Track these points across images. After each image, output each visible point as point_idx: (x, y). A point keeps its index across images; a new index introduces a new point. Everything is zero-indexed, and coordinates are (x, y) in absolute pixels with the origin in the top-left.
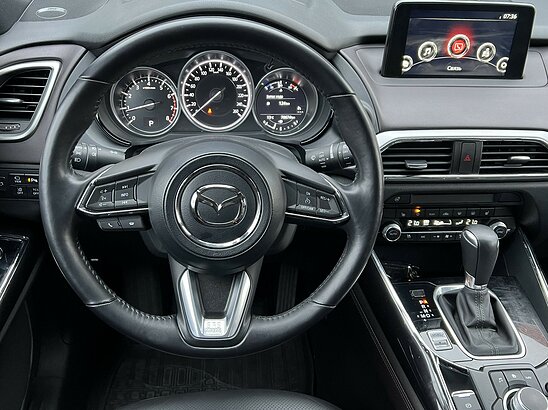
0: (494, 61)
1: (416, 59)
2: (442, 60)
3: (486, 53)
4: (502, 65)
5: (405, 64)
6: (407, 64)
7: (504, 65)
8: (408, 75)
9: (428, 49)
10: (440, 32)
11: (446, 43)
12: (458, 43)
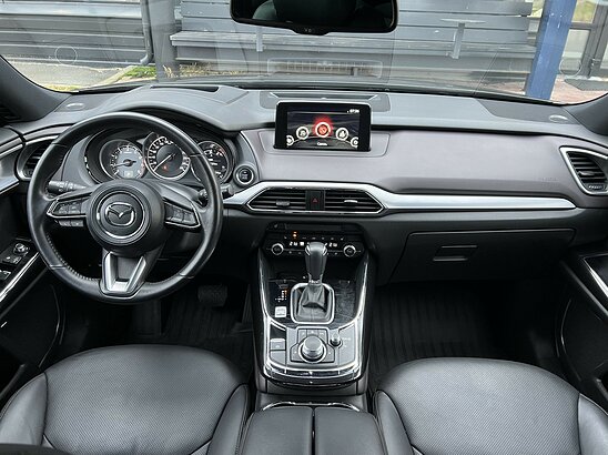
0: (349, 139)
1: (296, 138)
2: (313, 139)
3: (342, 134)
4: (354, 142)
5: (289, 141)
6: (290, 141)
7: (357, 142)
8: (291, 148)
9: (303, 132)
10: (310, 120)
11: (314, 128)
12: (322, 127)
